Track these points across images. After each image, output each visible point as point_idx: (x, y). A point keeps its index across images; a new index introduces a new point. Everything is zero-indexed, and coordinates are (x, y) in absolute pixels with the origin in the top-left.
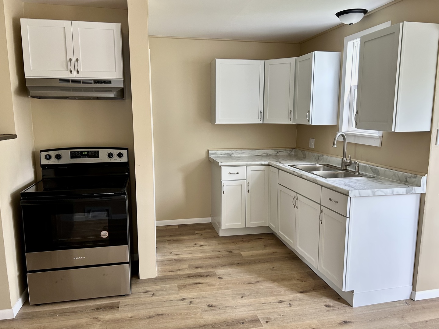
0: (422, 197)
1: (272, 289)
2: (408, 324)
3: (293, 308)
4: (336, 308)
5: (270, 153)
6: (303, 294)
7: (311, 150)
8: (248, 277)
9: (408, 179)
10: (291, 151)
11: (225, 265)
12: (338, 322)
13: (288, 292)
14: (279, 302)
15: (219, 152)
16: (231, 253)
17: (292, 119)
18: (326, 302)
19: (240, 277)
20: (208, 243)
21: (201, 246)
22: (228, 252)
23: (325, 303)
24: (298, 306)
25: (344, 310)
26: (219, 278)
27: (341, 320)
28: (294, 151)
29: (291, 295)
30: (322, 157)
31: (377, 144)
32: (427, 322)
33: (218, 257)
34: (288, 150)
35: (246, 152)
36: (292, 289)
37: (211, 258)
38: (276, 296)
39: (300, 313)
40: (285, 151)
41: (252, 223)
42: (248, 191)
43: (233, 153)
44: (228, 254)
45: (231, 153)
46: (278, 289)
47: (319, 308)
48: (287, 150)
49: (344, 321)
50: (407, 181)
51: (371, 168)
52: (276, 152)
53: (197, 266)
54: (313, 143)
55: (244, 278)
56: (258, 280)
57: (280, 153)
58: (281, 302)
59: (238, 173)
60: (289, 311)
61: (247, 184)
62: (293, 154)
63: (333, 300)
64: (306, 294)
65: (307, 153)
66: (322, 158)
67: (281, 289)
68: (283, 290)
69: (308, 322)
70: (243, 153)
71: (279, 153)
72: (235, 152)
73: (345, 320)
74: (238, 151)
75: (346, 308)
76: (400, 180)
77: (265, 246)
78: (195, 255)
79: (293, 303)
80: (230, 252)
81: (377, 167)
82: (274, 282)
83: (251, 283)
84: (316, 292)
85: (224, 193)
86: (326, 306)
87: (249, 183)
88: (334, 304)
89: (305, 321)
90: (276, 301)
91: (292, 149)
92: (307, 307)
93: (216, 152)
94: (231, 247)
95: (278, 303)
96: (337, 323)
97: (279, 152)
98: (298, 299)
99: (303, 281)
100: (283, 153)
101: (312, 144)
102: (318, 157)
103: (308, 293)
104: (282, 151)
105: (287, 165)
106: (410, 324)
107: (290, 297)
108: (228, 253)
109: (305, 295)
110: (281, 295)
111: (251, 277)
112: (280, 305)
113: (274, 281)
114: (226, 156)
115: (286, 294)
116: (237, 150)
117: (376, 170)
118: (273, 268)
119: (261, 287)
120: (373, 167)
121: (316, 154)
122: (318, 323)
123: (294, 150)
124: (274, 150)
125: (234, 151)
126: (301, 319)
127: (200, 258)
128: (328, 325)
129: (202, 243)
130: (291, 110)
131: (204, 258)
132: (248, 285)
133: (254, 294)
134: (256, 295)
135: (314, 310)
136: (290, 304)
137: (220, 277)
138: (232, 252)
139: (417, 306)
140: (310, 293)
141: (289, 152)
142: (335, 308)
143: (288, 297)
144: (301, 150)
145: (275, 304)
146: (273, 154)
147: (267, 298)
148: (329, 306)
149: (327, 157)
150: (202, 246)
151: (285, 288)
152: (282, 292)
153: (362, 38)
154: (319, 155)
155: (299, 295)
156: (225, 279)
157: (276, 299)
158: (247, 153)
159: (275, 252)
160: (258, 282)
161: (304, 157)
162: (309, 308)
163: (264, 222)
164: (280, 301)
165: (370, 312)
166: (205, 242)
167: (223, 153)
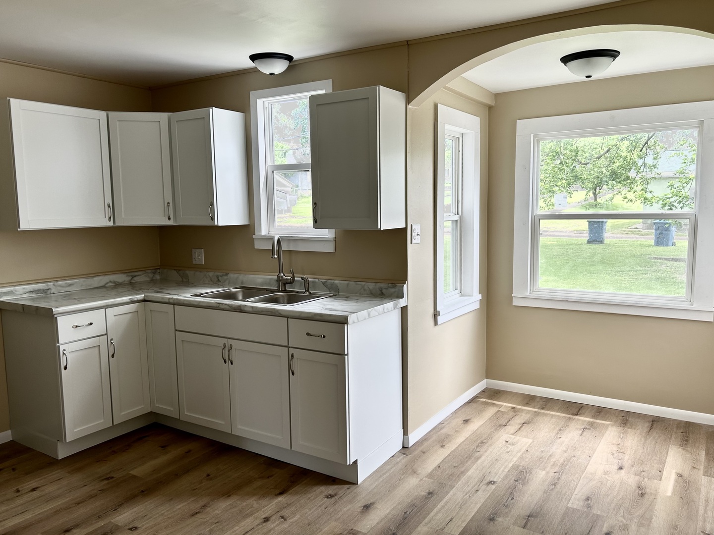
0: (404, 310)
1: (235, 507)
2: (426, 477)
3: (291, 520)
4: (342, 494)
5: (120, 281)
6: (285, 495)
7: (198, 268)
8: (181, 507)
9: (384, 291)
10: (154, 273)
11: (121, 505)
12: (359, 510)
13: (263, 502)
14: (265, 522)
15: (19, 289)
16: (111, 480)
17: (172, 217)
18: (322, 492)
19: (168, 511)
20: (45, 478)
21: (34, 490)
22: (103, 480)
23: (323, 494)
24: (294, 514)
25: (352, 492)
26: (131, 529)
27: (359, 507)
28: (159, 273)
29: (269, 504)
30: (226, 277)
31: (330, 248)
32: (439, 467)
33: (92, 497)
34: (149, 271)
35: (76, 282)
36: (264, 496)
37: (79, 503)
38: (252, 514)
39: (306, 522)
40: (144, 275)
41: (123, 413)
42: (113, 356)
43: (51, 287)
44: (108, 484)
45: (45, 289)
46: (244, 504)
47: (322, 504)
48: (147, 271)
49: (364, 507)
50: (382, 293)
51: (324, 283)
52: (130, 278)
53: (65, 528)
54: (202, 257)
55: (176, 510)
56: (202, 503)
57: (137, 279)
58: (266, 520)
59: (91, 324)
60: (289, 526)
61: (110, 342)
62: (158, 277)
63: (329, 486)
64: (288, 493)
65: (190, 273)
66: (227, 279)
67: (249, 501)
68: (252, 502)
69: (326, 529)
70: (70, 285)
71: (135, 278)
72: (54, 285)
73: (364, 505)
74: (60, 283)
75: (352, 488)
76: (372, 294)
77: (162, 447)
78: (38, 511)
79: (285, 513)
80: (108, 479)
81: (333, 281)
82: (229, 496)
83: (196, 513)
84: (298, 484)
85: (65, 368)
86: (327, 497)
87: (112, 340)
88: (334, 490)
89: (321, 530)
90: (258, 522)
91: (155, 271)
92: (307, 510)
93: (12, 288)
94: (103, 469)
95: (264, 524)
96: (360, 513)
97: (135, 276)
98: (286, 505)
99: (268, 477)
100: (142, 278)
101: (200, 257)
102: (218, 278)
103: (291, 491)
104: (140, 275)
105: (189, 295)
106: (427, 476)
107: (273, 507)
108: (106, 482)
109: (290, 496)
110: (257, 510)
111: (186, 503)
112: (270, 525)
113: (227, 494)
114: (34, 295)
115: (263, 505)
116: (57, 281)
117: (332, 284)
118: (208, 475)
119: (217, 512)
120: (326, 282)
121: (211, 274)
122: (340, 524)
123: (158, 271)
124: (126, 275)
125: (52, 283)
126: (315, 529)
127: (57, 512)
128: (352, 520)
129: (33, 484)
130: (168, 203)
131: (66, 509)
132: (194, 518)
133: (217, 527)
134: (221, 527)
135: (319, 510)
136: (282, 517)
137: (131, 526)
138: (112, 478)
139: (416, 453)
140: (293, 490)
141: (151, 275)
142: (340, 495)
143: (270, 507)
144: (175, 270)
145: (260, 526)
146: (125, 281)
147: (242, 524)
148: (332, 496)
149: (236, 275)
150: (37, 488)
151: (254, 498)
152: (254, 506)
153: (312, 98)
154: (219, 274)
155: (281, 499)
156: (145, 527)
157: (256, 518)
158: (78, 284)
159: (190, 451)
160: (204, 506)
161: (184, 280)
162: (311, 510)
163: (143, 406)
164: (264, 518)
165: (380, 481)
166: (37, 480)
167: (27, 291)
